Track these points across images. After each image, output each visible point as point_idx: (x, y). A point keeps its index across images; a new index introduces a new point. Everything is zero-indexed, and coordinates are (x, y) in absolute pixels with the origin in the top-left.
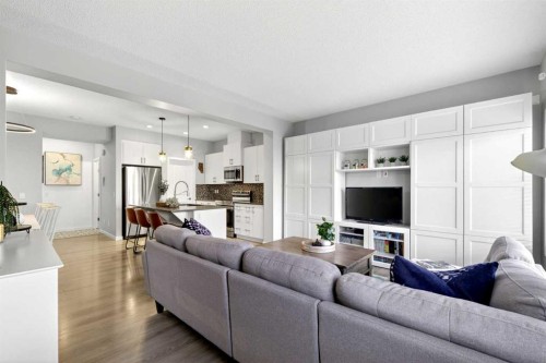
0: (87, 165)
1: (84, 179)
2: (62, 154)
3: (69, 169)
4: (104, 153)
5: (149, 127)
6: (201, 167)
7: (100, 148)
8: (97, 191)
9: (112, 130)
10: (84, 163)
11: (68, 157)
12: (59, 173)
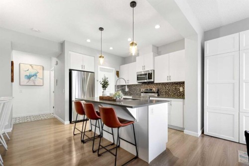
0: (46, 73)
1: (44, 82)
2: (31, 65)
3: (35, 75)
4: (57, 64)
5: (89, 41)
6: (118, 73)
7: (54, 60)
8: (53, 89)
9: (62, 45)
10: (45, 71)
11: (34, 67)
12: (29, 77)
